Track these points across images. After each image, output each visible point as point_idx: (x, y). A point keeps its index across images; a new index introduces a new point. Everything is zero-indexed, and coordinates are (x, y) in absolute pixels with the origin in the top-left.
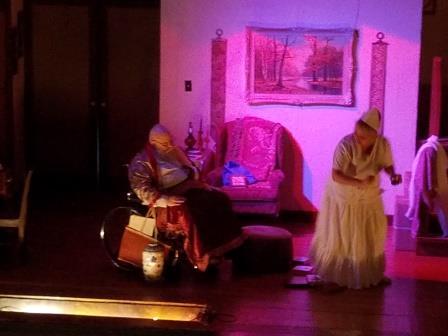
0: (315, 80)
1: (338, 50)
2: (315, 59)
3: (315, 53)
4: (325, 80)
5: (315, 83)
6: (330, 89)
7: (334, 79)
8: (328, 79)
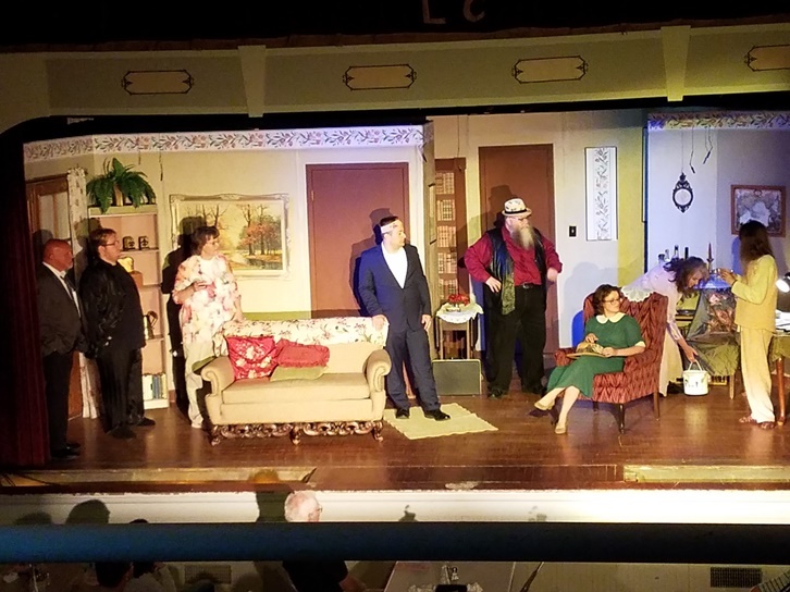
0: (251, 253)
1: (275, 219)
2: (250, 231)
3: (249, 223)
4: (263, 253)
5: (252, 257)
6: (269, 264)
7: (273, 252)
8: (266, 252)
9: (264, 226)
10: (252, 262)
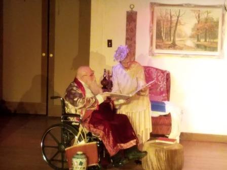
0: (198, 40)
1: (215, 20)
2: (199, 26)
3: (199, 22)
4: (206, 41)
5: (199, 43)
6: (209, 47)
7: (212, 40)
8: (208, 40)
9: (208, 24)
10: (198, 46)
